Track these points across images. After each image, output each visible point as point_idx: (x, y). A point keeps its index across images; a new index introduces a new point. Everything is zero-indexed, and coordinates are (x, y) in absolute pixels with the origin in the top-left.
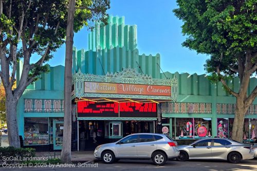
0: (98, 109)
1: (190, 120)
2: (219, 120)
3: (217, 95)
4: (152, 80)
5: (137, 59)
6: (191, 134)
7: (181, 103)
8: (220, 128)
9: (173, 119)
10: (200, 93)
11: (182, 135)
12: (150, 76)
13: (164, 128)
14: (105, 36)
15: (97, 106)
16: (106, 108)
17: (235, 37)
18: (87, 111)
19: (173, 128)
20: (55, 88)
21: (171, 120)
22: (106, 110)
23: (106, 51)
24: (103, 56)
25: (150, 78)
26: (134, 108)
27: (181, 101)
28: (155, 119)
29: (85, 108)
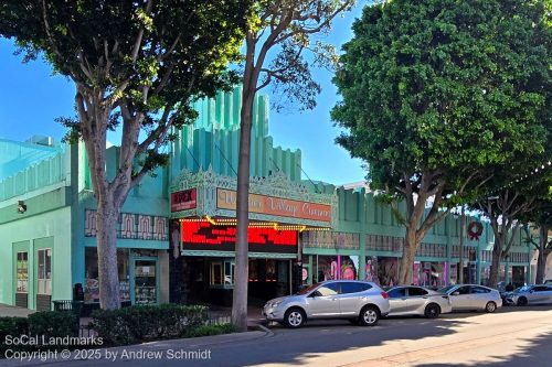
0: (215, 236)
1: (335, 258)
2: (367, 259)
5: (270, 155)
9: (314, 256)
10: (348, 218)
14: (223, 106)
15: (213, 231)
17: (437, 151)
18: (198, 239)
19: (314, 271)
20: (140, 193)
21: (311, 258)
23: (226, 133)
24: (222, 142)
28: (293, 256)
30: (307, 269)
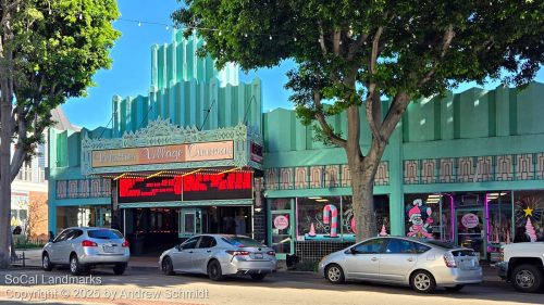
0: (150, 189)
2: (408, 199)
3: (404, 141)
4: (197, 134)
6: (333, 230)
7: (309, 167)
8: (415, 216)
11: (312, 233)
12: (194, 128)
13: (278, 218)
14: (165, 67)
15: (148, 185)
16: (162, 187)
21: (292, 202)
22: (161, 190)
23: (163, 92)
25: (194, 132)
26: (208, 183)
27: (309, 164)
29: (130, 189)
30: (288, 216)
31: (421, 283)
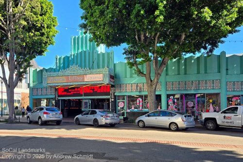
0: (70, 92)
3: (167, 75)
4: (89, 71)
6: (141, 108)
7: (132, 84)
8: (170, 102)
11: (133, 109)
12: (88, 69)
13: (120, 103)
15: (70, 90)
16: (75, 91)
18: (63, 94)
22: (75, 93)
26: (93, 90)
29: (62, 92)
30: (124, 102)
31: (173, 127)
